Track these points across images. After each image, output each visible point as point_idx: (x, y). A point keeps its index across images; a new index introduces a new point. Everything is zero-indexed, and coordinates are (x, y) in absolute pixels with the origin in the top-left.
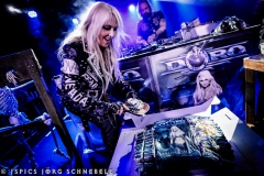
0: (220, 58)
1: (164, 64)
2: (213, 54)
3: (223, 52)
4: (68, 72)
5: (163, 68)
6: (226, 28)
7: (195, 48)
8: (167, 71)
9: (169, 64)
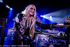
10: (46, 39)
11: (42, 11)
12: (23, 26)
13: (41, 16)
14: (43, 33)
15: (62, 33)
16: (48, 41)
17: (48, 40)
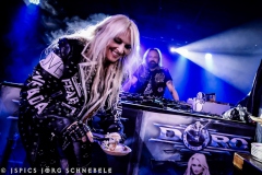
0: (220, 145)
1: (158, 128)
2: (214, 137)
3: (226, 139)
4: (46, 68)
5: (155, 132)
6: (236, 115)
7: (198, 124)
8: (158, 137)
9: (164, 130)
10: (178, 133)
11: (179, 27)
12: (76, 95)
13: (173, 50)
14: (169, 109)
15: (237, 112)
16: (185, 139)
17: (185, 136)
